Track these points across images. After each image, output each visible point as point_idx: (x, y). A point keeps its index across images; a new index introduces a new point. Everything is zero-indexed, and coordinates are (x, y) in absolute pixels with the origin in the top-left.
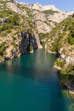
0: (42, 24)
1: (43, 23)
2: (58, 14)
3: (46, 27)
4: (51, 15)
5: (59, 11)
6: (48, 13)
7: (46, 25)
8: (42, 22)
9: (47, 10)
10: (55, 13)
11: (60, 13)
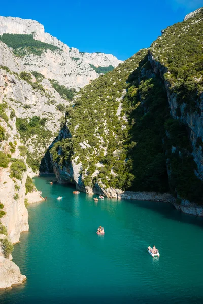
0: (14, 82)
1: (16, 80)
2: (58, 55)
3: (29, 94)
4: (32, 55)
5: (59, 46)
6: (22, 45)
7: (29, 86)
8: (13, 76)
9: (14, 33)
10: (48, 50)
11: (63, 54)
